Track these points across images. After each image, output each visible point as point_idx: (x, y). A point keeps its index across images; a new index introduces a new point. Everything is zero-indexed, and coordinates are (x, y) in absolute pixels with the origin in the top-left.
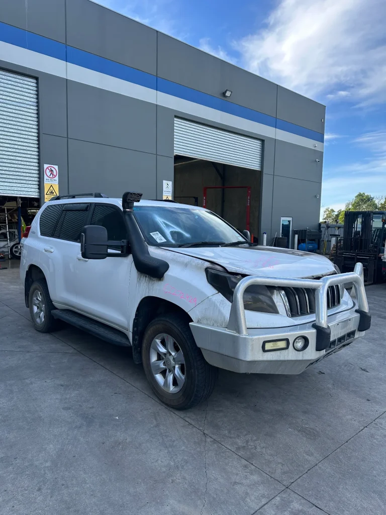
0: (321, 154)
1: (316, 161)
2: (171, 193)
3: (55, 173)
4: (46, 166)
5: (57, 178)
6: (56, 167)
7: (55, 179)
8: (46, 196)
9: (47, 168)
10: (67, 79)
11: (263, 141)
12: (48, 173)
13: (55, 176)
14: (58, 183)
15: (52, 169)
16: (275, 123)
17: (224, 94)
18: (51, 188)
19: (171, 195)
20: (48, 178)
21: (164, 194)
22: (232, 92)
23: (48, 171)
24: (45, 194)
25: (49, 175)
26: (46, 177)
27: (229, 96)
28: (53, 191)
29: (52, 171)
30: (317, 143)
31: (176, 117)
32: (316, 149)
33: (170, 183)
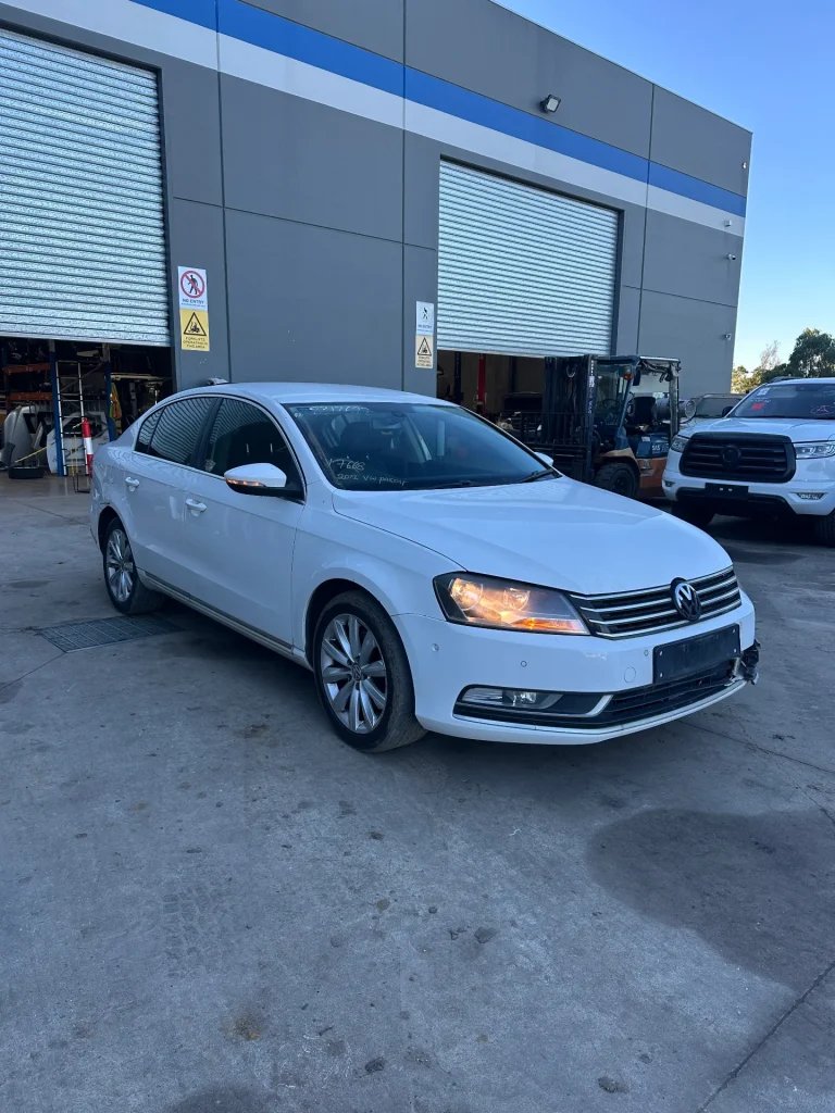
0: (738, 243)
1: (726, 256)
2: (432, 330)
3: (200, 286)
4: (181, 270)
5: (204, 297)
6: (202, 273)
8: (184, 337)
9: (185, 275)
10: (219, 73)
11: (620, 213)
12: (188, 287)
13: (201, 293)
14: (206, 308)
15: (195, 277)
16: (647, 173)
17: (542, 106)
18: (194, 320)
19: (431, 334)
20: (187, 297)
21: (418, 332)
22: (559, 102)
23: (186, 281)
24: (182, 331)
25: (188, 291)
26: (182, 296)
27: (554, 109)
28: (198, 326)
29: (193, 281)
30: (732, 218)
31: (444, 158)
32: (729, 230)
33: (431, 307)
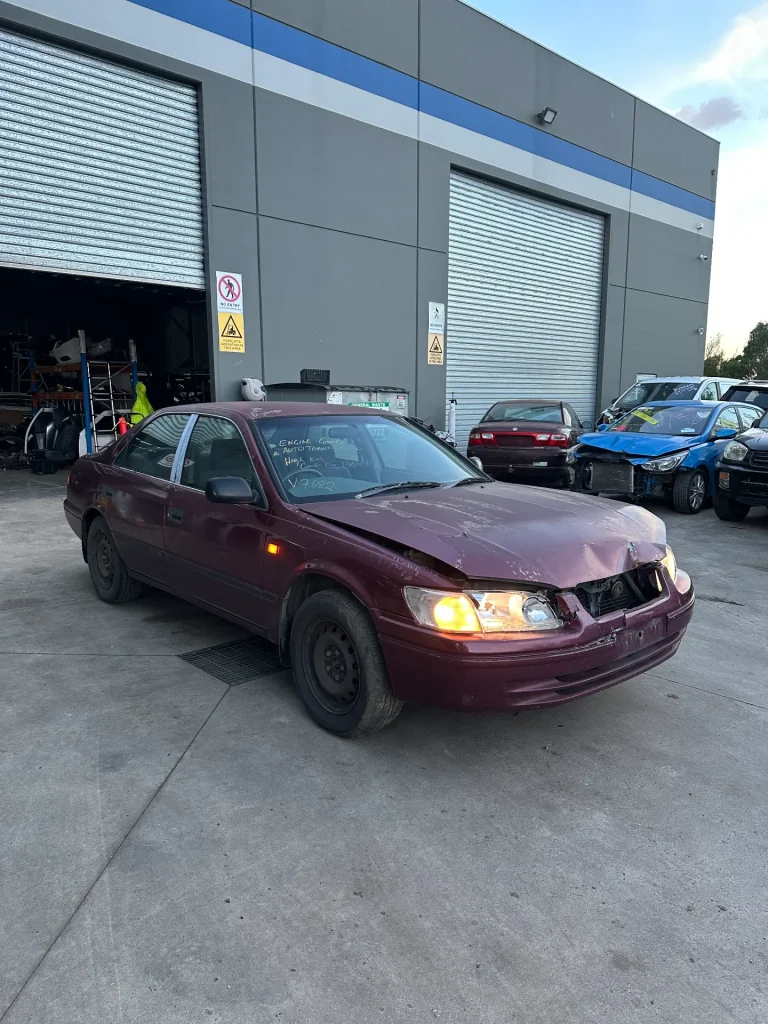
0: (708, 244)
1: (696, 256)
2: (443, 328)
3: (236, 291)
4: (219, 275)
5: (240, 301)
6: (238, 277)
7: (235, 302)
8: (221, 339)
9: (222, 279)
10: (254, 87)
11: (607, 217)
12: (224, 290)
13: (237, 297)
14: (242, 312)
15: (232, 281)
16: (631, 179)
17: (541, 118)
18: (231, 322)
19: (442, 332)
20: (223, 301)
21: (430, 331)
22: (556, 113)
23: (223, 285)
24: (220, 334)
25: (225, 295)
26: (220, 299)
27: (550, 121)
28: (234, 329)
30: (701, 221)
31: (455, 168)
32: (700, 233)
33: (441, 307)
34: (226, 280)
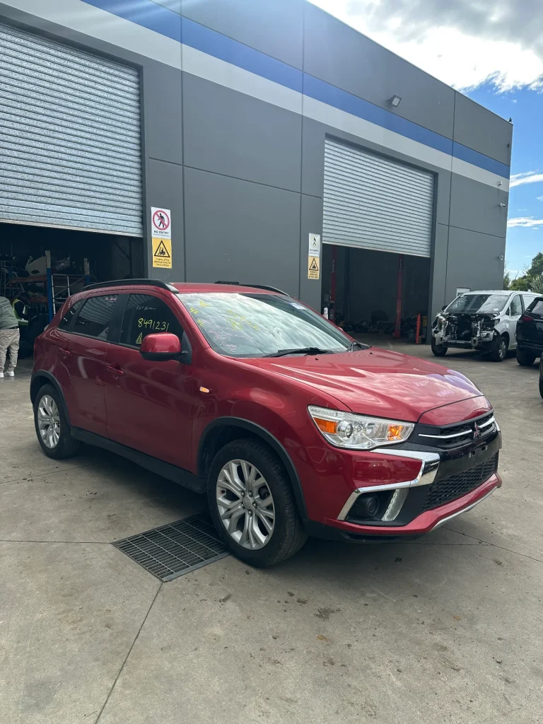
0: (505, 196)
1: (500, 206)
2: (319, 252)
3: (166, 222)
4: (154, 210)
5: (169, 230)
6: (168, 212)
7: (165, 231)
8: (154, 258)
9: (156, 213)
10: (182, 72)
11: (435, 175)
12: (158, 222)
13: (167, 227)
14: (170, 238)
15: (163, 215)
16: (452, 148)
17: (390, 101)
18: (162, 246)
19: (318, 256)
20: (156, 229)
21: (310, 254)
22: (401, 99)
23: (156, 218)
24: (154, 254)
25: (158, 225)
26: (154, 228)
27: (396, 105)
28: (164, 250)
29: (162, 217)
30: (502, 180)
31: (327, 137)
32: (500, 188)
33: (318, 237)
34: (159, 214)
